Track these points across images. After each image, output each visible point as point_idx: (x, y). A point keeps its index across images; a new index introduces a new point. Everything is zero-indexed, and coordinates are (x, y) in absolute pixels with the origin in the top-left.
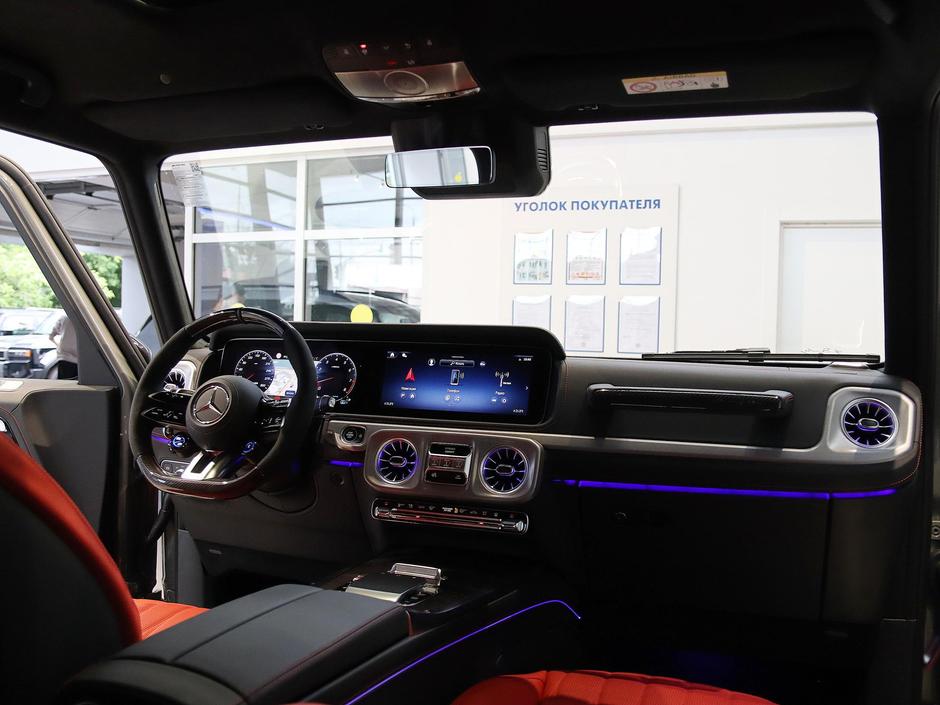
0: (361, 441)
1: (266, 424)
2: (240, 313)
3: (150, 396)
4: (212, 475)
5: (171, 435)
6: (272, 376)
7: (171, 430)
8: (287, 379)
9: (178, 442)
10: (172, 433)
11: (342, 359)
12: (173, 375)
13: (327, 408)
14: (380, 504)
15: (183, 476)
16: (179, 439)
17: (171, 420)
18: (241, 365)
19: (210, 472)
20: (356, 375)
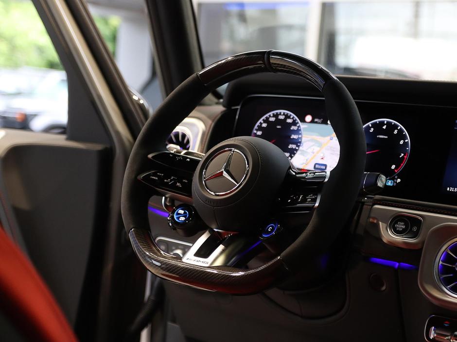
0: (415, 235)
1: (295, 202)
2: (269, 58)
3: (150, 156)
4: (219, 262)
5: (172, 207)
6: (298, 143)
7: (172, 200)
8: (316, 149)
9: (181, 215)
10: (173, 204)
11: (392, 127)
12: (177, 135)
13: (373, 188)
14: (437, 323)
15: (184, 260)
16: (181, 212)
17: (173, 188)
18: (260, 128)
19: (217, 258)
20: (409, 149)
